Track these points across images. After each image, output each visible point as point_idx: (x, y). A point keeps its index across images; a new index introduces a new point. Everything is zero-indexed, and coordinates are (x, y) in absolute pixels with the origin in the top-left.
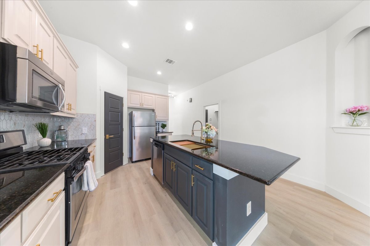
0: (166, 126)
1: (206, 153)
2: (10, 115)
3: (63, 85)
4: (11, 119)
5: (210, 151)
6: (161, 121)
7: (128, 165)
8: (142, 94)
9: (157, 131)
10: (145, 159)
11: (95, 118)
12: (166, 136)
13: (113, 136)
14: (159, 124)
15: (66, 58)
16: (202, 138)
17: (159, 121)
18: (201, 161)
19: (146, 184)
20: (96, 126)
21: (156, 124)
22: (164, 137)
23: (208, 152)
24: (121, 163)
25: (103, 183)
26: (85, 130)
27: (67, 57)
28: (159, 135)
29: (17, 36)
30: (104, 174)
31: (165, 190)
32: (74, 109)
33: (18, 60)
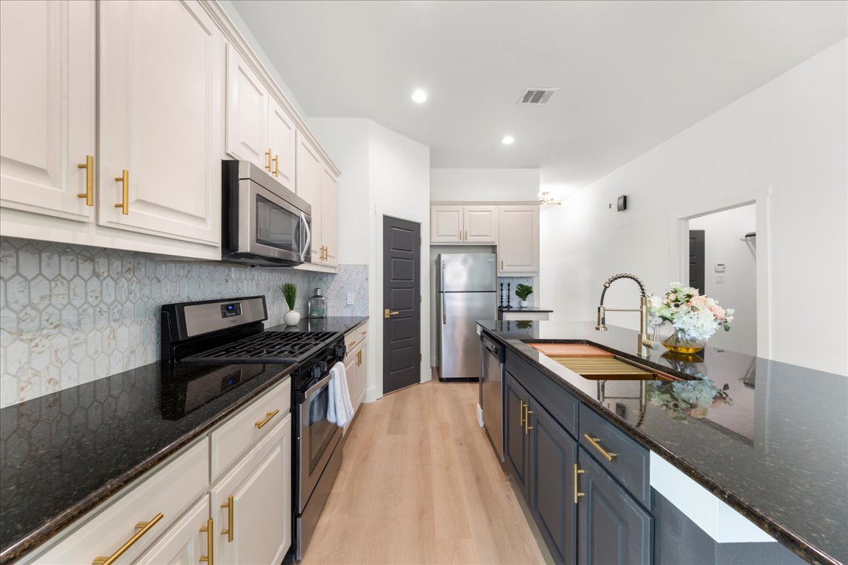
0: (531, 292)
1: (667, 397)
2: (252, 273)
3: (308, 214)
4: (253, 278)
5: (684, 395)
6: (517, 278)
7: (429, 385)
8: (465, 207)
9: (505, 304)
10: (470, 378)
11: (367, 274)
12: (531, 321)
13: (397, 313)
14: (509, 285)
15: (318, 161)
16: (644, 338)
17: (510, 277)
18: (610, 424)
19: (461, 444)
20: (368, 290)
21: (502, 285)
22: (524, 324)
23: (673, 397)
24: (416, 378)
25: (378, 415)
26: (351, 298)
27: (318, 157)
28: (508, 317)
29: (244, 143)
30: (382, 395)
31: (510, 480)
32: (334, 257)
33: (240, 182)
